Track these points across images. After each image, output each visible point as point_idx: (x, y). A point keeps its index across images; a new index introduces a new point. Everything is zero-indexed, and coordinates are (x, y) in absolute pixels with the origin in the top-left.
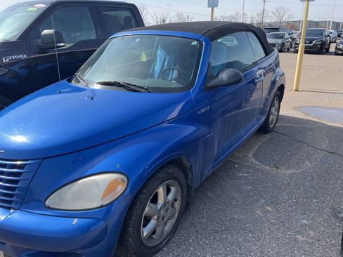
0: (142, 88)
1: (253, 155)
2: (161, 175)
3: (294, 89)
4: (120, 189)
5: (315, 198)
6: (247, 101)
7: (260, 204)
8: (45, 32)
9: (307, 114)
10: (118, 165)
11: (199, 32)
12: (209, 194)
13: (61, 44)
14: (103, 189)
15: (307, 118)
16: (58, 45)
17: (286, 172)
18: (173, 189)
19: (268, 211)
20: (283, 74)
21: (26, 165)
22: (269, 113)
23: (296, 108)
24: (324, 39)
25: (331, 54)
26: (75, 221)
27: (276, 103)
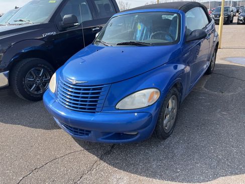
0: (148, 44)
1: (205, 87)
4: (156, 97)
8: (65, 16)
9: (231, 62)
10: (153, 84)
11: (177, 8)
13: (77, 24)
15: (231, 64)
16: (75, 24)
18: (174, 101)
19: (224, 114)
20: (218, 35)
23: (223, 59)
24: (229, 14)
25: (235, 24)
26: (136, 114)
27: (215, 54)
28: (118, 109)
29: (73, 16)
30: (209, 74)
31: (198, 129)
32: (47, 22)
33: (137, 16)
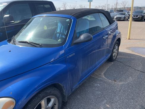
1: (104, 73)
2: (41, 95)
3: (128, 38)
5: (133, 99)
7: (103, 103)
10: (11, 93)
11: (71, 14)
13: (12, 21)
16: (11, 22)
19: (107, 107)
20: (120, 33)
22: (113, 52)
23: (128, 48)
24: (143, 15)
27: (116, 47)
33: (42, 19)
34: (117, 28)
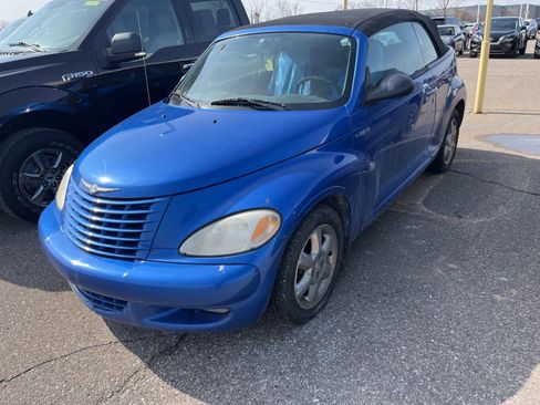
0: (277, 104)
1: (423, 202)
3: (475, 111)
4: (272, 229)
6: (408, 129)
7: (440, 261)
8: (117, 37)
10: (267, 200)
11: (349, 24)
12: (368, 252)
13: (141, 54)
14: (252, 229)
15: (497, 150)
16: (137, 55)
17: (472, 222)
18: (327, 237)
20: (463, 85)
21: (150, 204)
22: (445, 143)
24: (516, 34)
25: (529, 56)
26: (222, 268)
27: (453, 127)
28: (185, 255)
29: (133, 36)
30: (439, 173)
31: (384, 302)
32: (74, 49)
33: (262, 41)
34: (453, 71)
